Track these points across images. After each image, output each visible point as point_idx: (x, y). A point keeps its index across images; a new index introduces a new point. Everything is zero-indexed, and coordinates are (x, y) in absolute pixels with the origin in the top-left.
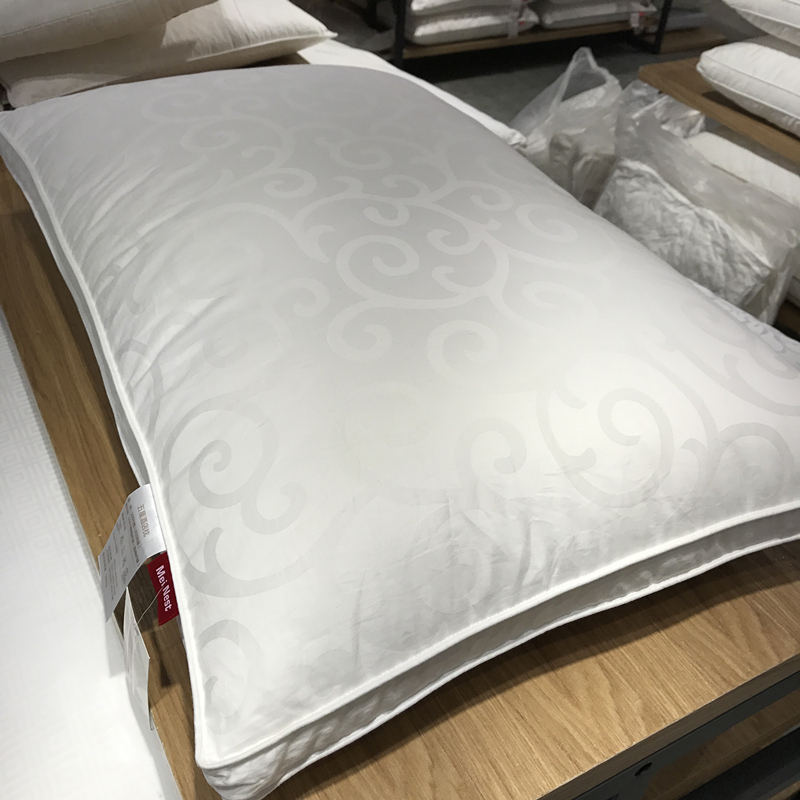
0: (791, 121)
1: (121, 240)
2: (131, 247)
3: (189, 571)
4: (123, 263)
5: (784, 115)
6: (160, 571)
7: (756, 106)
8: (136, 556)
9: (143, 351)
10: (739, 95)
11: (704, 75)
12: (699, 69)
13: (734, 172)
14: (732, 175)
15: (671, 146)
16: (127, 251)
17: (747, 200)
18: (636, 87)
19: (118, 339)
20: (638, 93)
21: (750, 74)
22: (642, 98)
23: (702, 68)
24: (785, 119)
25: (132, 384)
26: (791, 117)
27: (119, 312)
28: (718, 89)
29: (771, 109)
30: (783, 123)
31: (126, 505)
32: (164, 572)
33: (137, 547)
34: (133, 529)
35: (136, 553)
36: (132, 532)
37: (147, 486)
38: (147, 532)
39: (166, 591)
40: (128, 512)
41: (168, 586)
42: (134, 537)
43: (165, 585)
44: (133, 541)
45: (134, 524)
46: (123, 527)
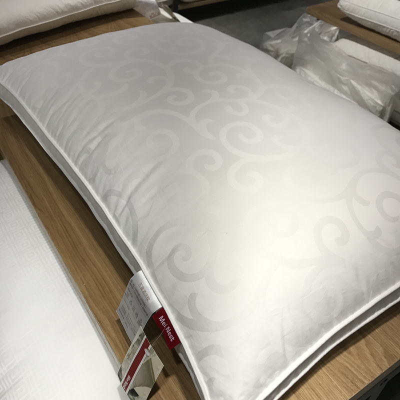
0: (388, 30)
1: (88, 133)
2: (96, 137)
3: (180, 318)
4: (93, 146)
6: (162, 319)
7: (370, 23)
8: (146, 312)
9: (120, 195)
13: (359, 58)
14: (359, 60)
15: (327, 47)
17: (368, 72)
18: (304, 17)
19: (101, 190)
20: (305, 20)
21: (366, 7)
22: (308, 22)
23: (340, 6)
24: (385, 29)
25: (117, 215)
26: (388, 28)
27: (99, 174)
28: (349, 16)
29: (377, 24)
30: (384, 31)
31: (130, 284)
32: (164, 320)
33: (144, 307)
34: (139, 297)
35: (144, 310)
36: (138, 299)
37: (140, 272)
38: (148, 299)
39: (168, 330)
40: (132, 288)
41: (169, 327)
42: (141, 302)
43: (167, 327)
44: (141, 304)
45: (139, 295)
46: (130, 296)
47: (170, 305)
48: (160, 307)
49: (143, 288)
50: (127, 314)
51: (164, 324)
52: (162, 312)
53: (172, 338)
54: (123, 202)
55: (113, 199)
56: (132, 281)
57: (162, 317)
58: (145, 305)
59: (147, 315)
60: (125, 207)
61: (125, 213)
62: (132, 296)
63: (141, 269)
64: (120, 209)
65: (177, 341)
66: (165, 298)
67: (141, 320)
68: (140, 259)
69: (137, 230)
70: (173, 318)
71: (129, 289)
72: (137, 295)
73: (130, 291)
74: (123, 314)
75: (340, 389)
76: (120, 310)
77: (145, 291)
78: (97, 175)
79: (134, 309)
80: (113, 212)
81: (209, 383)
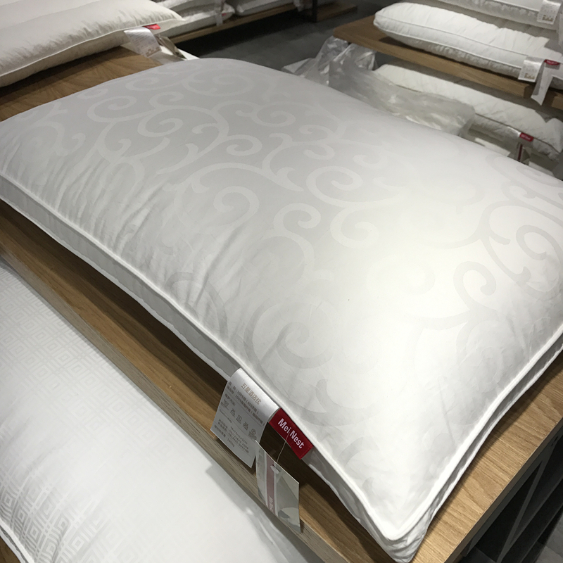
0: (442, 48)
1: (128, 206)
2: (141, 209)
4: (138, 221)
5: (437, 45)
6: (282, 423)
7: (417, 42)
8: (259, 419)
9: (192, 278)
10: (404, 37)
11: (380, 28)
12: (375, 24)
13: (410, 87)
14: (409, 89)
15: (368, 76)
16: (138, 212)
17: (425, 103)
18: (330, 42)
19: (161, 276)
20: (331, 46)
21: (409, 22)
22: (334, 49)
23: (377, 23)
24: (438, 47)
25: (192, 304)
26: (441, 46)
27: (154, 257)
28: (389, 35)
29: (427, 42)
30: (437, 50)
31: (228, 388)
32: (286, 423)
33: (256, 414)
34: (245, 402)
35: (256, 417)
36: (245, 405)
37: (240, 371)
38: (259, 401)
39: (294, 435)
40: (233, 392)
41: (294, 432)
42: (249, 407)
43: (291, 431)
44: (249, 410)
45: (245, 399)
46: (230, 403)
47: (290, 402)
48: (276, 408)
49: (248, 389)
50: (229, 428)
51: (286, 428)
52: (281, 414)
53: (300, 444)
54: (198, 285)
55: (182, 285)
56: (230, 383)
57: (283, 420)
58: (255, 410)
59: (261, 422)
60: (202, 291)
61: (203, 300)
62: (234, 404)
63: (239, 366)
64: (194, 296)
65: (309, 446)
66: (281, 395)
67: (254, 431)
68: (235, 355)
69: (226, 318)
70: (297, 419)
71: (226, 395)
72: (242, 400)
73: (229, 398)
74: (222, 430)
76: (216, 427)
77: (253, 393)
78: (152, 258)
79: (239, 419)
80: (184, 301)
81: (366, 486)
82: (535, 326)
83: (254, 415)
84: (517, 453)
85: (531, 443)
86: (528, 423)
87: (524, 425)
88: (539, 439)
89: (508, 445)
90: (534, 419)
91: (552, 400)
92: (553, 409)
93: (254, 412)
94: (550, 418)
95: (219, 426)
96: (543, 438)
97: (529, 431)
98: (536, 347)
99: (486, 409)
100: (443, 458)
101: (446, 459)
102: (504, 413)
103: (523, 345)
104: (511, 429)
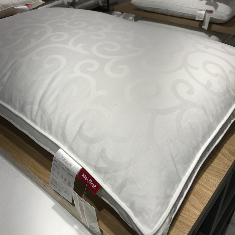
2: (7, 73)
6: (84, 176)
7: (151, 8)
9: (32, 104)
10: (145, 7)
11: (134, 4)
12: (132, 2)
16: (5, 74)
25: (33, 118)
28: (138, 7)
29: (155, 8)
30: (160, 11)
31: (54, 160)
32: (86, 175)
33: (69, 172)
34: (63, 167)
35: (70, 174)
36: (63, 168)
37: (60, 150)
38: (70, 165)
39: (90, 182)
40: (57, 162)
41: (90, 180)
42: (66, 169)
43: (89, 180)
44: (66, 171)
45: (63, 165)
46: (56, 169)
47: (87, 164)
48: (80, 168)
49: (65, 159)
51: (86, 179)
52: (83, 171)
53: (94, 186)
54: (36, 107)
55: (28, 108)
56: (55, 157)
57: (84, 174)
58: (69, 170)
59: (73, 177)
60: (38, 110)
61: (39, 114)
62: (58, 168)
63: (59, 148)
64: (34, 113)
65: (99, 187)
66: (83, 160)
67: (70, 182)
68: (57, 142)
69: (51, 122)
70: (92, 173)
71: (54, 164)
72: (62, 166)
73: (55, 166)
74: (55, 184)
75: (213, 178)
76: (51, 183)
77: (67, 161)
78: (12, 96)
79: (62, 177)
80: (30, 117)
81: (132, 206)
82: (217, 110)
83: (68, 173)
84: (214, 180)
85: (221, 173)
86: (218, 163)
87: (216, 165)
88: (225, 171)
89: (209, 176)
90: (221, 161)
91: (229, 151)
92: (230, 155)
93: (68, 171)
94: (229, 160)
95: (53, 182)
96: (227, 170)
97: (219, 168)
98: (219, 122)
99: (196, 156)
100: (174, 185)
101: (176, 185)
102: (205, 158)
103: (212, 120)
104: (210, 168)
